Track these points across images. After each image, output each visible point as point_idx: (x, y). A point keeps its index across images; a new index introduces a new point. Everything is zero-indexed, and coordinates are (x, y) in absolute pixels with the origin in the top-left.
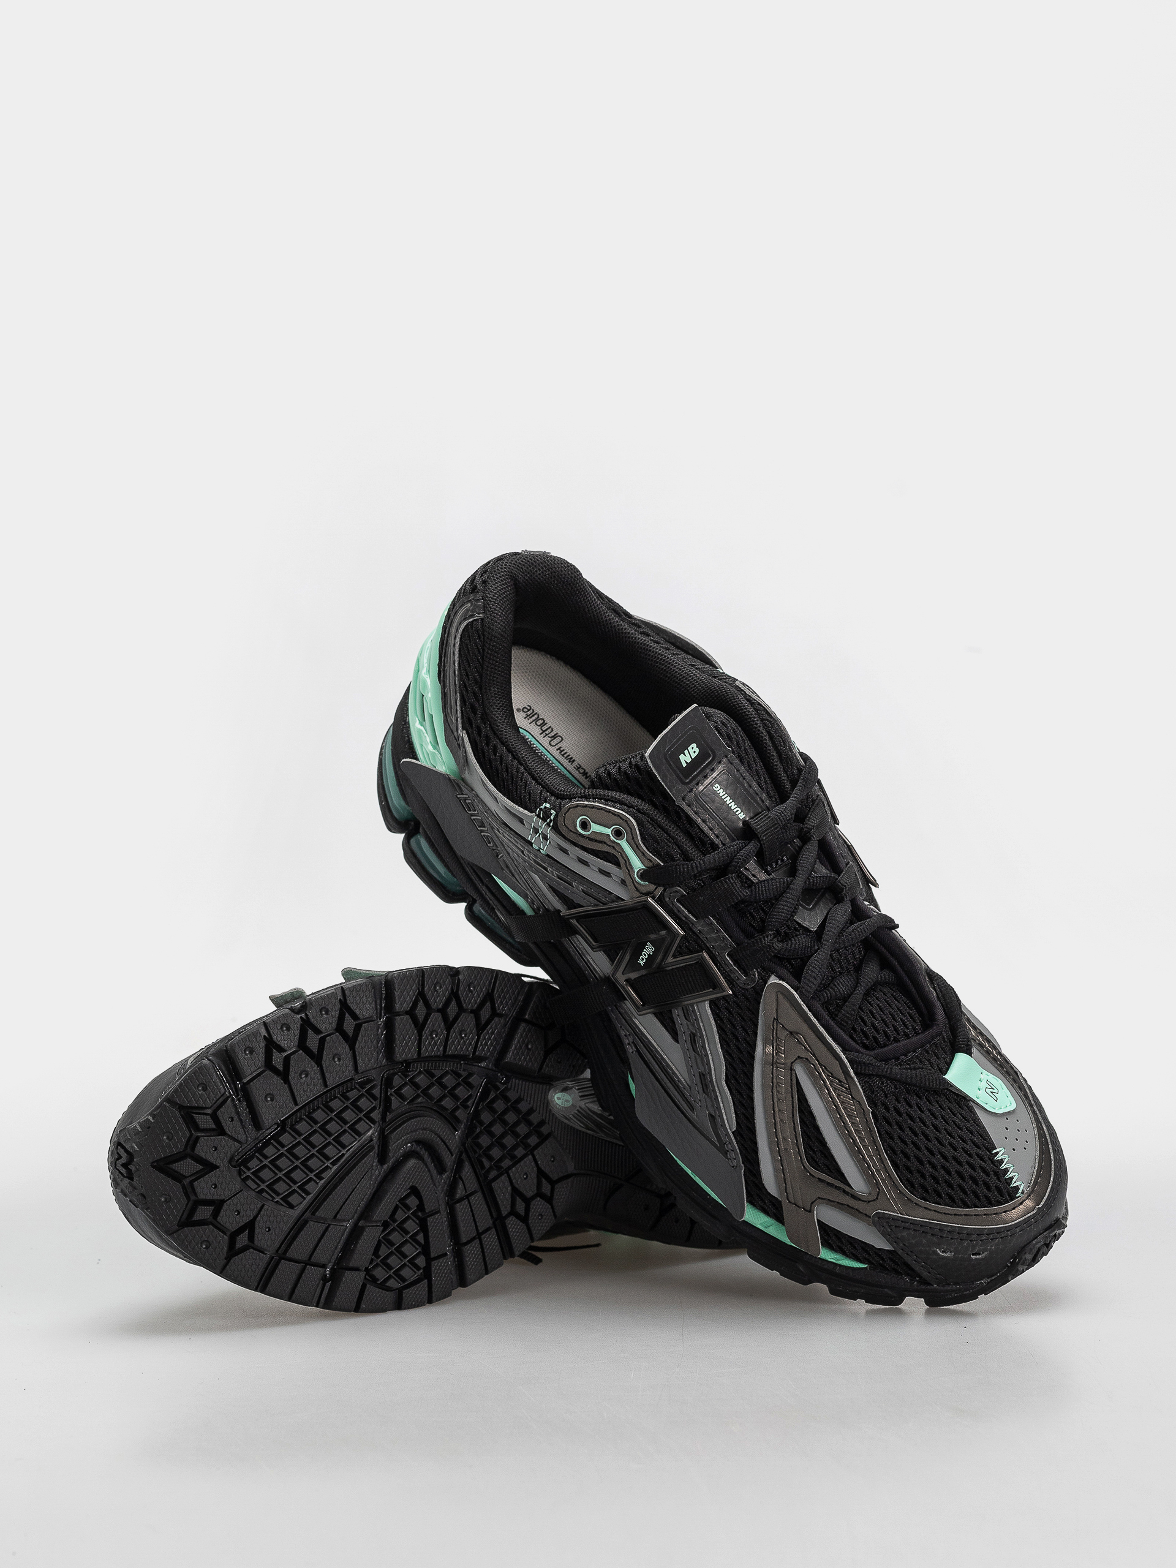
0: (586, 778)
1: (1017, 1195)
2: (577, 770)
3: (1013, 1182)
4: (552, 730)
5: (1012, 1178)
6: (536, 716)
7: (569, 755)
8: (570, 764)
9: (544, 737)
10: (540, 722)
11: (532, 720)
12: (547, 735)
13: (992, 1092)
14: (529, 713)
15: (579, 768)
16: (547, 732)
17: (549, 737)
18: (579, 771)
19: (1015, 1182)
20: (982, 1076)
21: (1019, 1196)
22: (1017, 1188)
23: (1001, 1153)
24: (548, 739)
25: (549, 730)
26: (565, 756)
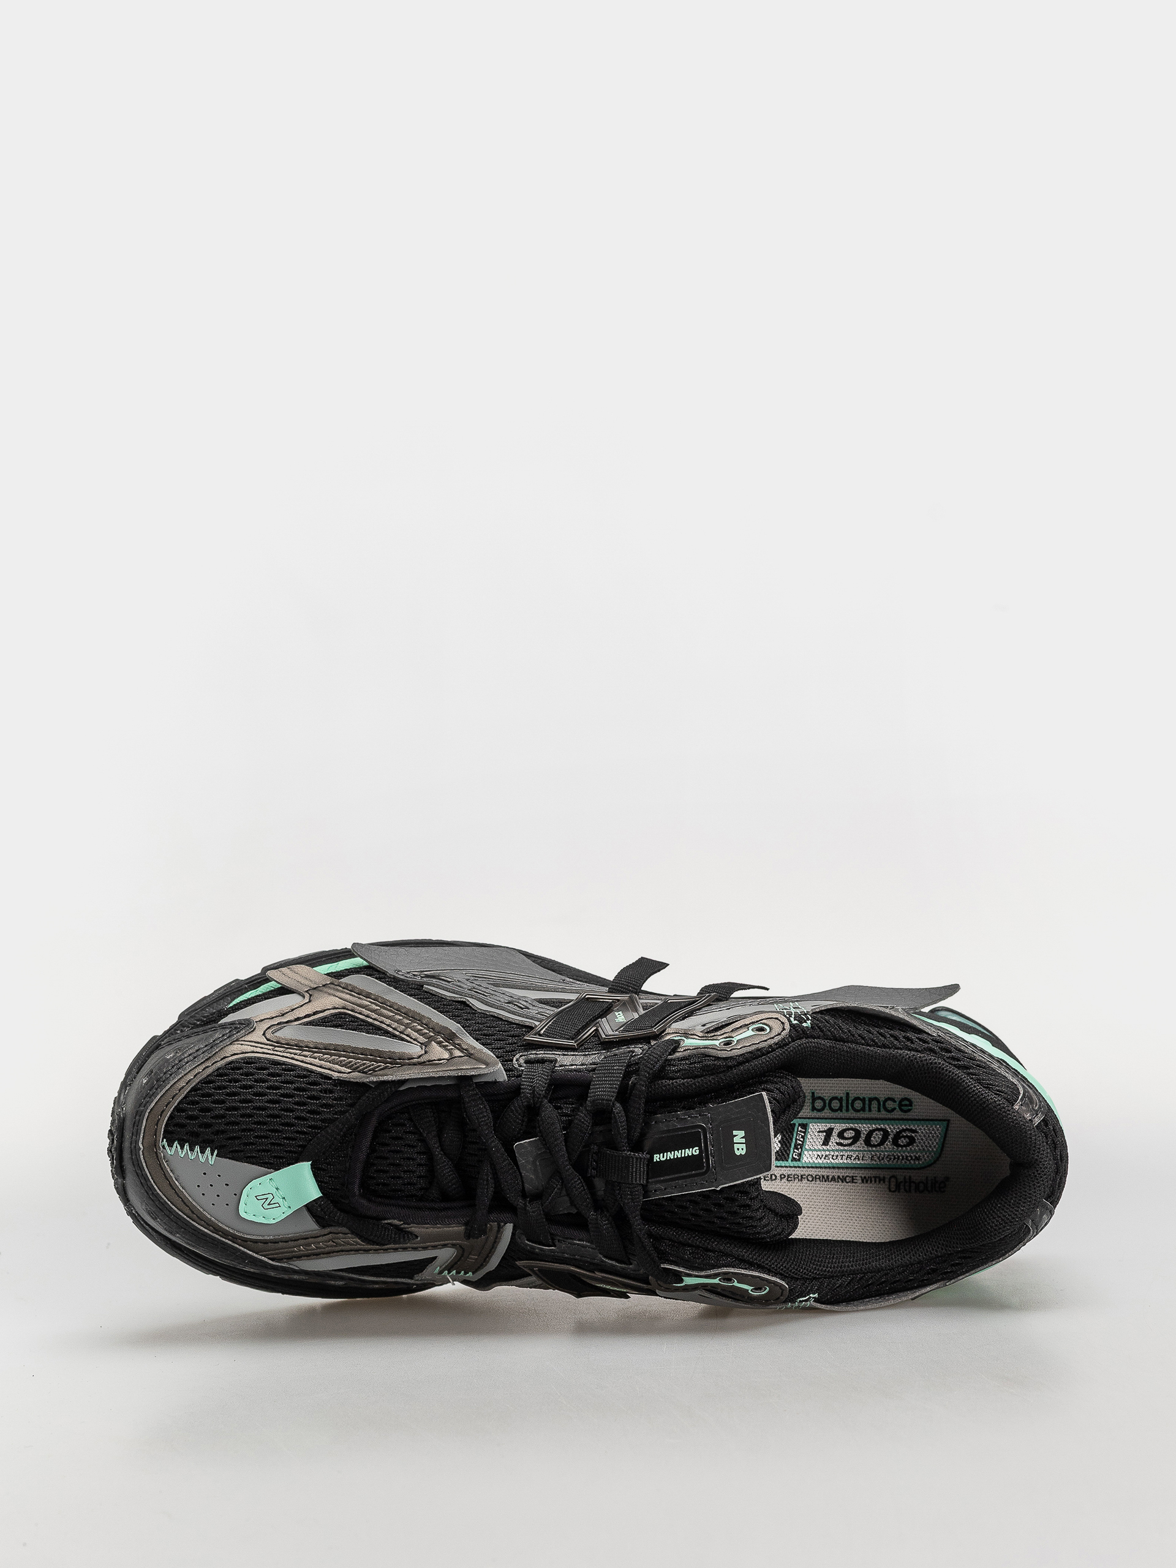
0: (839, 1177)
1: (165, 1140)
2: (853, 1177)
3: (179, 1147)
4: (905, 1190)
5: (182, 1148)
6: (929, 1189)
7: (871, 1182)
8: (863, 1176)
9: (905, 1177)
10: (922, 1187)
11: (929, 1182)
12: (905, 1182)
13: (267, 1202)
14: (937, 1185)
15: (853, 1179)
16: (907, 1184)
17: (901, 1182)
18: (850, 1177)
19: (177, 1147)
20: (286, 1204)
21: (163, 1141)
22: (170, 1145)
23: (209, 1157)
24: (901, 1179)
25: (907, 1188)
26: (873, 1179)
